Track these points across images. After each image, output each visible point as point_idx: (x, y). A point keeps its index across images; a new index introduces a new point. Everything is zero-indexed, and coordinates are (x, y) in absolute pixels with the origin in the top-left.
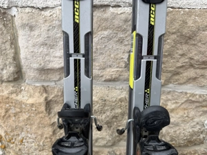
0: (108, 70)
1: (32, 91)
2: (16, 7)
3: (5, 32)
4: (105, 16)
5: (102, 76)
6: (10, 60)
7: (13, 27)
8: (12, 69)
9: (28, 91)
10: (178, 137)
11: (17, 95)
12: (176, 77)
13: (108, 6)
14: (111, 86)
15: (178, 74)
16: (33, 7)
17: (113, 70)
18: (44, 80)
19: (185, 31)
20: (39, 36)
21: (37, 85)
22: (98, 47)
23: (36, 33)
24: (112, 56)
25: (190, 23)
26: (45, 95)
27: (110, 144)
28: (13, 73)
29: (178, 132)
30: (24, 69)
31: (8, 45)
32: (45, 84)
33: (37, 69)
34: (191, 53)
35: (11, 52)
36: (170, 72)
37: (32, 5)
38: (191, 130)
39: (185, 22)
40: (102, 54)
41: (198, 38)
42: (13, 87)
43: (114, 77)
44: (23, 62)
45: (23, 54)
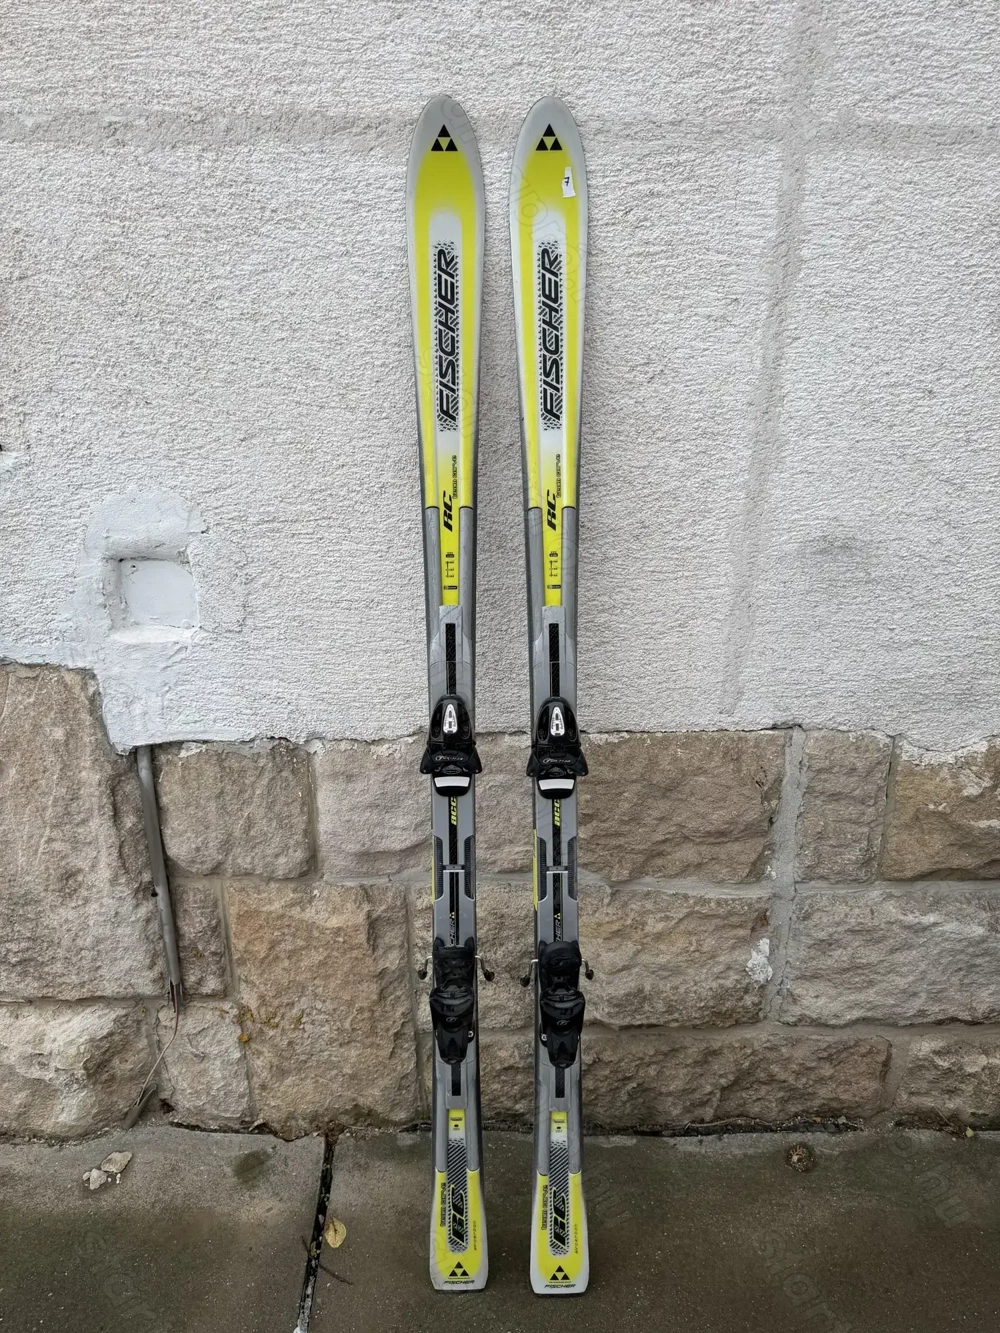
0: (507, 849)
1: (338, 899)
2: (320, 739)
3: (293, 783)
4: (497, 750)
5: (494, 862)
6: (298, 837)
7: (310, 774)
8: (299, 855)
9: (328, 900)
10: (684, 1001)
11: (303, 910)
12: (659, 862)
13: (503, 733)
14: (513, 883)
15: (660, 854)
16: (356, 740)
17: (517, 849)
18: (367, 874)
19: (657, 778)
20: (364, 791)
21: (349, 884)
22: (484, 804)
23: (359, 786)
24: (514, 820)
25: (665, 763)
26: (366, 907)
27: (519, 1023)
28: (301, 864)
29: (682, 990)
30: (323, 852)
31: (295, 809)
32: (367, 882)
33: (356, 854)
34: (679, 815)
35: (300, 821)
36: (640, 852)
37: (354, 737)
38: (714, 985)
39: (653, 762)
40: (490, 816)
41: (687, 789)
42: (295, 891)
43: (519, 863)
44: (322, 838)
45: (325, 825)
